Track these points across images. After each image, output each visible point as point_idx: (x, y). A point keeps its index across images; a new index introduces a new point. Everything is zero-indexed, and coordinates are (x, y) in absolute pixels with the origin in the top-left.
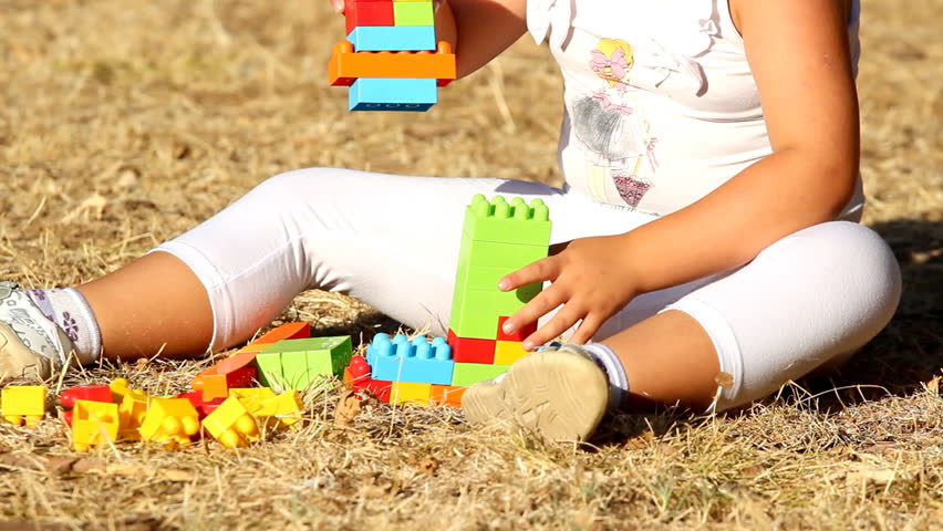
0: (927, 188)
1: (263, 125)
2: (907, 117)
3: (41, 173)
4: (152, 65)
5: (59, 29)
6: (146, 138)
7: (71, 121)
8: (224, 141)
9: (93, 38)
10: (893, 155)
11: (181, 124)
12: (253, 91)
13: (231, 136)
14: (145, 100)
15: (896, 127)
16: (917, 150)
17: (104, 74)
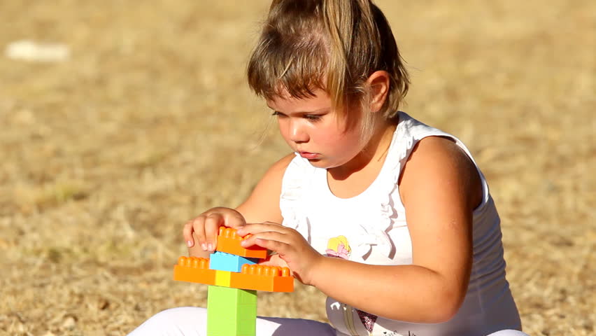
0: (575, 327)
1: (155, 287)
2: (562, 283)
3: (14, 319)
4: (85, 251)
5: (26, 228)
6: (81, 296)
7: (34, 286)
8: (130, 298)
9: (48, 234)
10: (554, 307)
11: (103, 287)
12: (149, 266)
13: (135, 294)
14: (80, 272)
15: (555, 289)
16: (568, 303)
17: (55, 256)
